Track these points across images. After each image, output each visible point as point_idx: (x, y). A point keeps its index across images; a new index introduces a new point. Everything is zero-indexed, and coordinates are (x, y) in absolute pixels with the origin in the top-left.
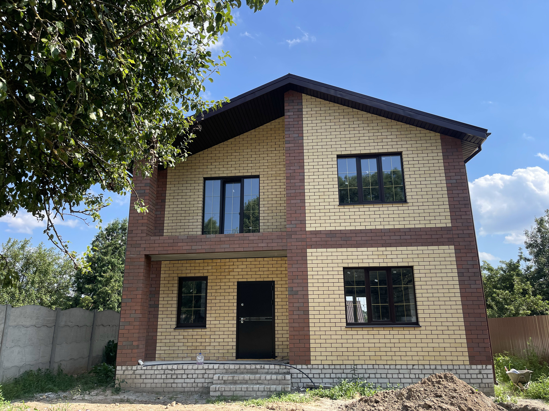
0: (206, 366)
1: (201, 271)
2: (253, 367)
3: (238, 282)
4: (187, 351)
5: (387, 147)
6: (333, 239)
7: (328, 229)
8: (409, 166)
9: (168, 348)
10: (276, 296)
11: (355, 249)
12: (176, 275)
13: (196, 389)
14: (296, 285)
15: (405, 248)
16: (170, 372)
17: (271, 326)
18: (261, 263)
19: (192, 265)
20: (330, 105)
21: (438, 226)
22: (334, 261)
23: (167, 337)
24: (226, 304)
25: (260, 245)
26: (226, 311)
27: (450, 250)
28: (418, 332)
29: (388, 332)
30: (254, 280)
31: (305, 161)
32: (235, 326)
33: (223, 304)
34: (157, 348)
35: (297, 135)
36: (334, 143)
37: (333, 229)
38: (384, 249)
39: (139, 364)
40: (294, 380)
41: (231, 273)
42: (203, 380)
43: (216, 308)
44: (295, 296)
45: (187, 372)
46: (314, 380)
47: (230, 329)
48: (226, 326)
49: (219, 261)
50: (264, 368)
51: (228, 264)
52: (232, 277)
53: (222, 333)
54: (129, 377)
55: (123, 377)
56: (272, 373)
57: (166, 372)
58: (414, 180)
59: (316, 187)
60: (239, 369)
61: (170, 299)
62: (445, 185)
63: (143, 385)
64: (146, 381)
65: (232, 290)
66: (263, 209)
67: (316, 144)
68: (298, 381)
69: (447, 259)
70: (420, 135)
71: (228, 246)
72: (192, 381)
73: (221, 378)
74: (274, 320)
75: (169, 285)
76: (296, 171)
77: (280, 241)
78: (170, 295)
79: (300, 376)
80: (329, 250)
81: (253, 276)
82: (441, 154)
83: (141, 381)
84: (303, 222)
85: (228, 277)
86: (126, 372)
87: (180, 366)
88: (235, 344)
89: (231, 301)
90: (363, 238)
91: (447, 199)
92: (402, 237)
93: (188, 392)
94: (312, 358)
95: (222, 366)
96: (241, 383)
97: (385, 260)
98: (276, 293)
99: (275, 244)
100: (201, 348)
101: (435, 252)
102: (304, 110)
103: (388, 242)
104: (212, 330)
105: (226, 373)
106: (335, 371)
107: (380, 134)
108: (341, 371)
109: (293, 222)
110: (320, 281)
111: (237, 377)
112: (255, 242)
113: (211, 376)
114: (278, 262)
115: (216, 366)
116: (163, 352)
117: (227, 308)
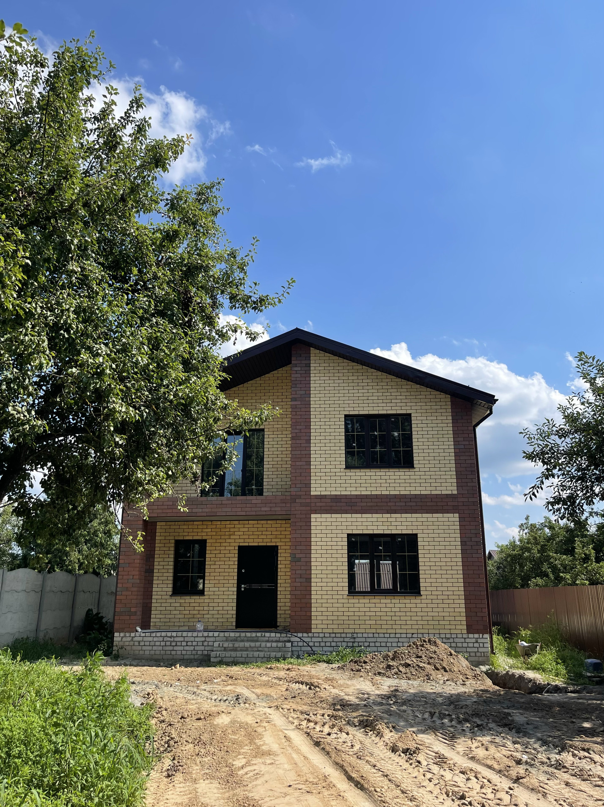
0: (206, 634)
1: (199, 534)
2: (254, 635)
3: (239, 547)
4: (184, 620)
5: (396, 408)
6: (338, 504)
7: (333, 493)
8: (417, 429)
9: (163, 616)
10: (279, 562)
11: (360, 515)
12: (172, 538)
13: (196, 657)
14: (299, 551)
15: (409, 515)
16: (169, 639)
17: (273, 594)
18: (264, 526)
19: (190, 527)
20: (339, 361)
21: (444, 493)
22: (338, 528)
23: (163, 605)
24: (226, 570)
25: (263, 509)
26: (226, 578)
27: (454, 518)
28: (419, 601)
29: (389, 601)
30: (256, 544)
31: (312, 420)
32: (235, 593)
33: (223, 570)
34: (152, 616)
35: (304, 392)
36: (342, 402)
37: (339, 493)
38: (389, 515)
39: (137, 631)
40: (294, 649)
41: (232, 537)
42: (203, 648)
43: (215, 574)
44: (298, 563)
45: (186, 639)
46: (314, 649)
47: (230, 597)
48: (225, 593)
49: (219, 523)
50: (264, 636)
51: (229, 526)
52: (233, 541)
53: (222, 601)
54: (127, 643)
55: (121, 644)
56: (272, 641)
57: (166, 639)
58: (422, 444)
59: (322, 448)
60: (240, 636)
61: (166, 563)
62: (453, 450)
63: (141, 652)
64: (144, 648)
65: (233, 555)
66: (268, 466)
67: (323, 402)
68: (299, 649)
69: (451, 527)
70: (431, 397)
71: (230, 510)
72: (192, 648)
73: (221, 645)
74: (277, 587)
75: (165, 549)
76: (302, 431)
77: (284, 505)
78: (165, 560)
79: (301, 644)
80: (333, 515)
81: (255, 540)
82: (451, 418)
83: (140, 648)
84: (308, 486)
85: (228, 541)
86: (124, 639)
87: (179, 634)
88: (235, 612)
89: (231, 567)
90: (369, 504)
91: (454, 465)
92: (407, 504)
93: (187, 660)
94: (313, 626)
95: (222, 634)
96: (241, 650)
97: (390, 527)
98: (279, 559)
99: (279, 509)
100: (199, 616)
101: (439, 519)
102: (311, 365)
103: (393, 508)
104: (211, 597)
105: (226, 641)
106: (335, 640)
107: (389, 394)
108: (342, 640)
109: (298, 486)
110: (323, 547)
111: (237, 645)
112: (258, 505)
113: (210, 644)
114: (282, 525)
115: (216, 634)
116: (158, 620)
117: (227, 574)
